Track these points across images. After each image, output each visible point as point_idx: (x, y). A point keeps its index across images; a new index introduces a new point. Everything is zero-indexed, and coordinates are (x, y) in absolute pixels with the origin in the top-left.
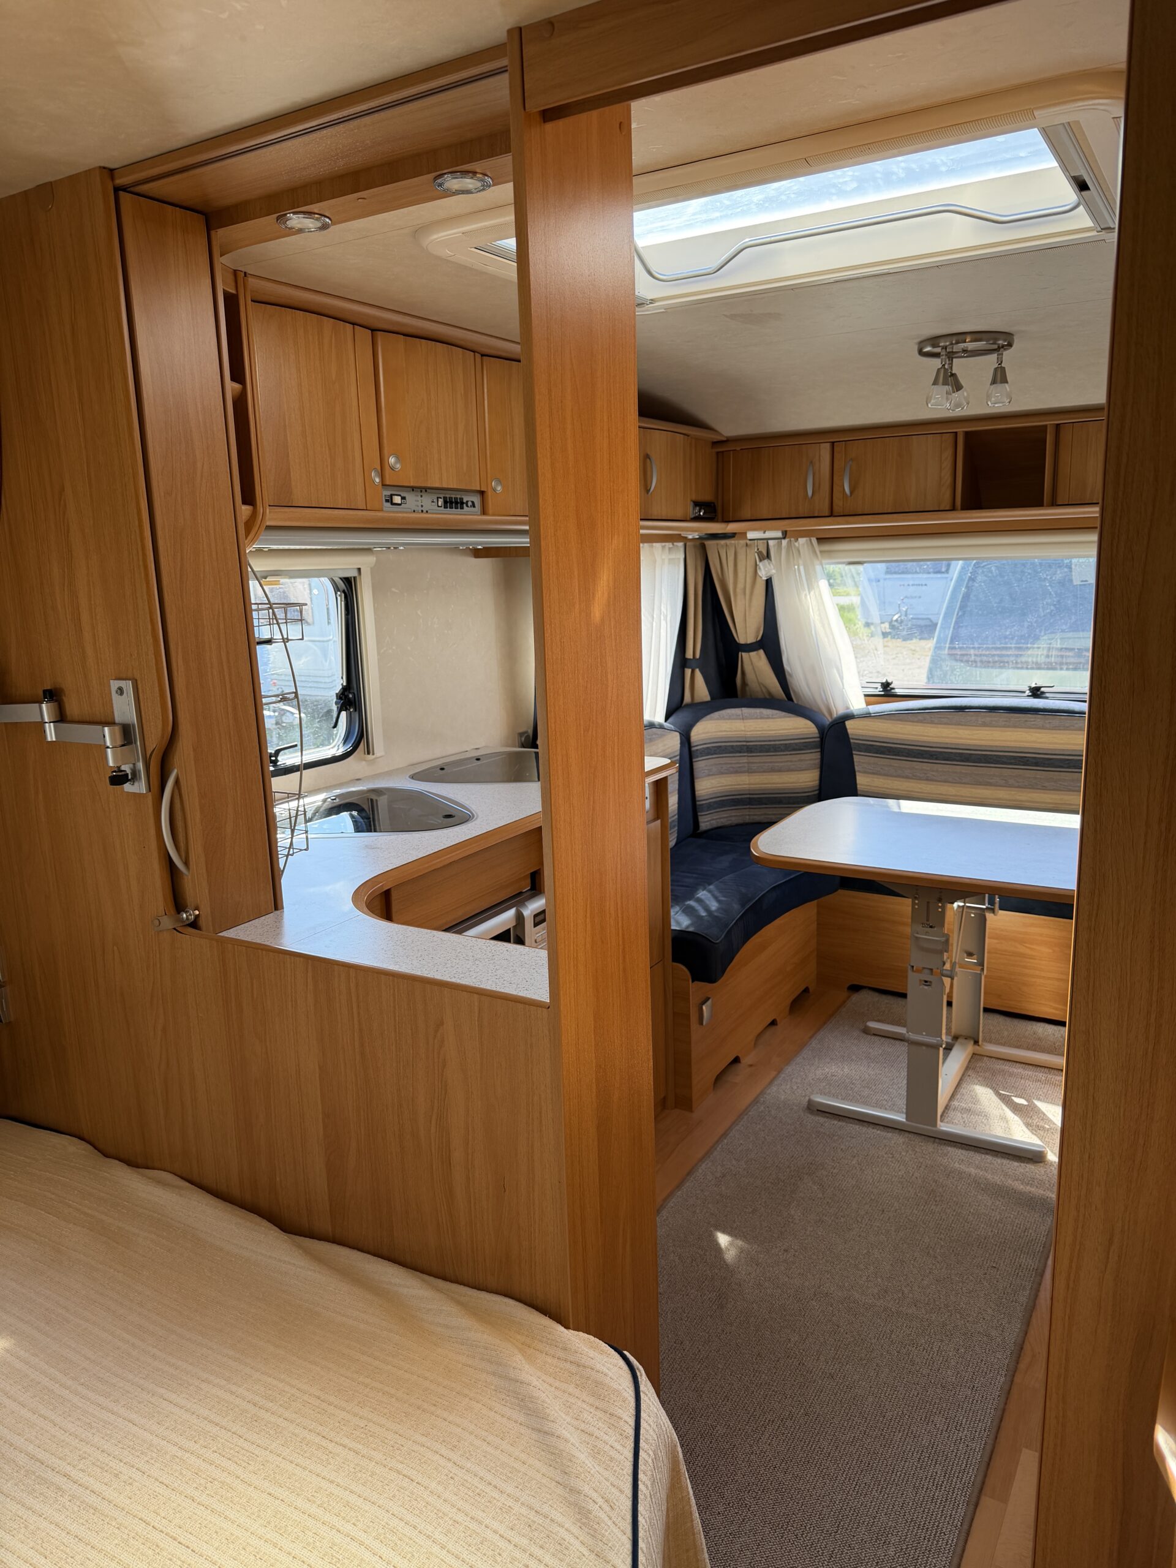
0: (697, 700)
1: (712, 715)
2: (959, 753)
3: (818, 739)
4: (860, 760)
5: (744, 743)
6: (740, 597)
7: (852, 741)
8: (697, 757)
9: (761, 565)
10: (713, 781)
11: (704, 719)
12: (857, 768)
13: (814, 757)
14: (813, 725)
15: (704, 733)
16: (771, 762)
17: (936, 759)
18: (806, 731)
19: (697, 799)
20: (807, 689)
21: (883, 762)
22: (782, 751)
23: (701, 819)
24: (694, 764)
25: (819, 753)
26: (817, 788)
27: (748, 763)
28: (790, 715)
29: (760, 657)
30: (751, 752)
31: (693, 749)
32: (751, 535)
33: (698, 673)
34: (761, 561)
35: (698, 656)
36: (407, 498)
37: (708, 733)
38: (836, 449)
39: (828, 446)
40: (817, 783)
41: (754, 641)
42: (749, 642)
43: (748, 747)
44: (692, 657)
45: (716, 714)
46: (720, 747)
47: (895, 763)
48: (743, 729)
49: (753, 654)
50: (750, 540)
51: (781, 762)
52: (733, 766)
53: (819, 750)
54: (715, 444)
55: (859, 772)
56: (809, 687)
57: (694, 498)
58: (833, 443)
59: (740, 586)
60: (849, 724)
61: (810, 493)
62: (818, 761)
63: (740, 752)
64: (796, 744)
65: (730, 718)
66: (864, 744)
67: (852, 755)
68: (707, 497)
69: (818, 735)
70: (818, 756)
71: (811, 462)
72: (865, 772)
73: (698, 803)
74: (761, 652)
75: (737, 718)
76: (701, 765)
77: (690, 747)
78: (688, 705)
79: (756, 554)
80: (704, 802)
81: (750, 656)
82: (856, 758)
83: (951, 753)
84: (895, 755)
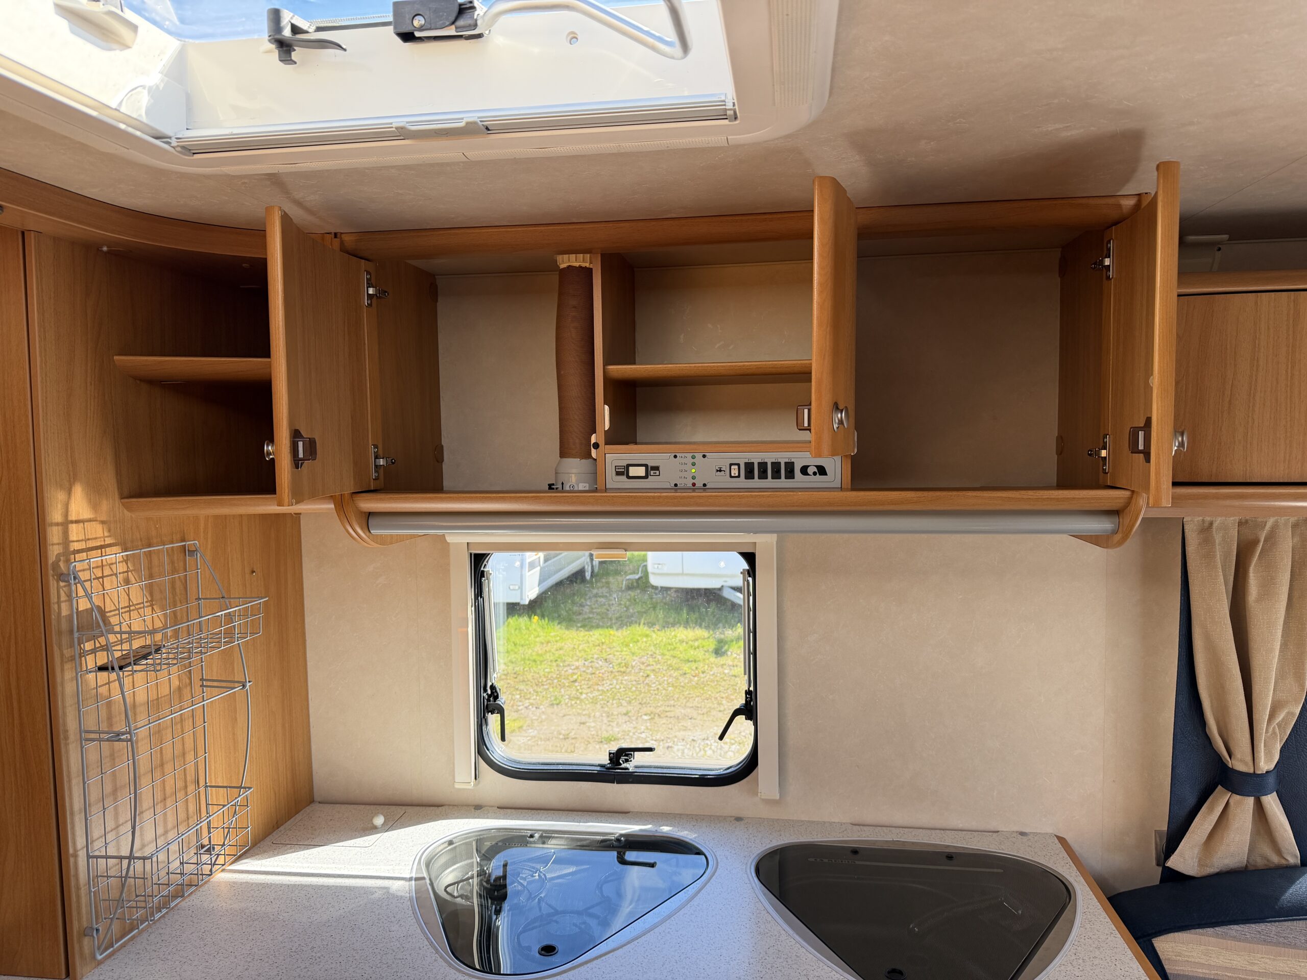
36: (661, 469)
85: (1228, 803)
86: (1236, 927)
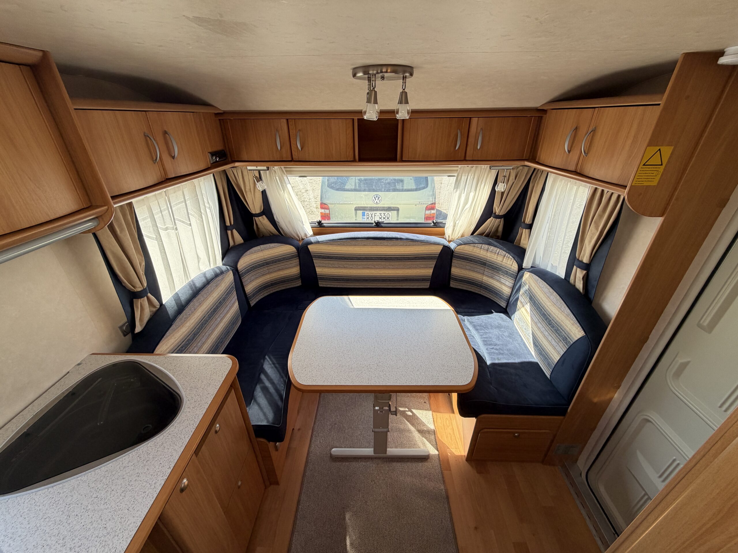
0: (237, 243)
1: (246, 253)
2: (356, 257)
3: (297, 253)
4: (316, 262)
5: (265, 261)
6: (249, 193)
7: (312, 254)
8: (243, 276)
9: (258, 184)
10: (253, 283)
11: (243, 256)
12: (315, 265)
13: (296, 261)
14: (294, 248)
15: (244, 264)
16: (278, 267)
17: (347, 260)
18: (291, 250)
19: (247, 294)
20: (287, 229)
21: (326, 262)
22: (282, 261)
23: (251, 302)
24: (242, 280)
25: (298, 259)
26: (300, 273)
27: (267, 269)
28: (283, 244)
29: (263, 218)
30: (268, 264)
31: (240, 273)
32: (249, 168)
33: (235, 231)
34: (258, 182)
35: (232, 223)
37: (246, 263)
38: (290, 123)
39: (285, 121)
40: (299, 271)
41: (260, 212)
42: (257, 213)
43: (266, 262)
44: (229, 225)
45: (248, 252)
46: (253, 266)
47: (332, 262)
48: (263, 255)
49: (260, 218)
50: (249, 170)
51: (282, 266)
52: (262, 273)
53: (298, 258)
54: (217, 114)
55: (317, 266)
56: (287, 227)
57: (210, 151)
58: (287, 120)
59: (248, 188)
60: (310, 247)
61: (279, 148)
62: (298, 263)
63: (263, 266)
64: (288, 257)
65: (255, 252)
66: (317, 255)
67: (313, 259)
68: (219, 147)
69: (297, 252)
70: (298, 260)
71: (277, 130)
72: (319, 266)
73: (248, 296)
74: (264, 216)
75: (259, 251)
76: (245, 280)
77: (238, 273)
78: (232, 248)
79: (254, 178)
80: (251, 295)
81: (259, 219)
82: (314, 261)
83: (353, 257)
84: (331, 259)
85: (141, 302)
86: (167, 332)
